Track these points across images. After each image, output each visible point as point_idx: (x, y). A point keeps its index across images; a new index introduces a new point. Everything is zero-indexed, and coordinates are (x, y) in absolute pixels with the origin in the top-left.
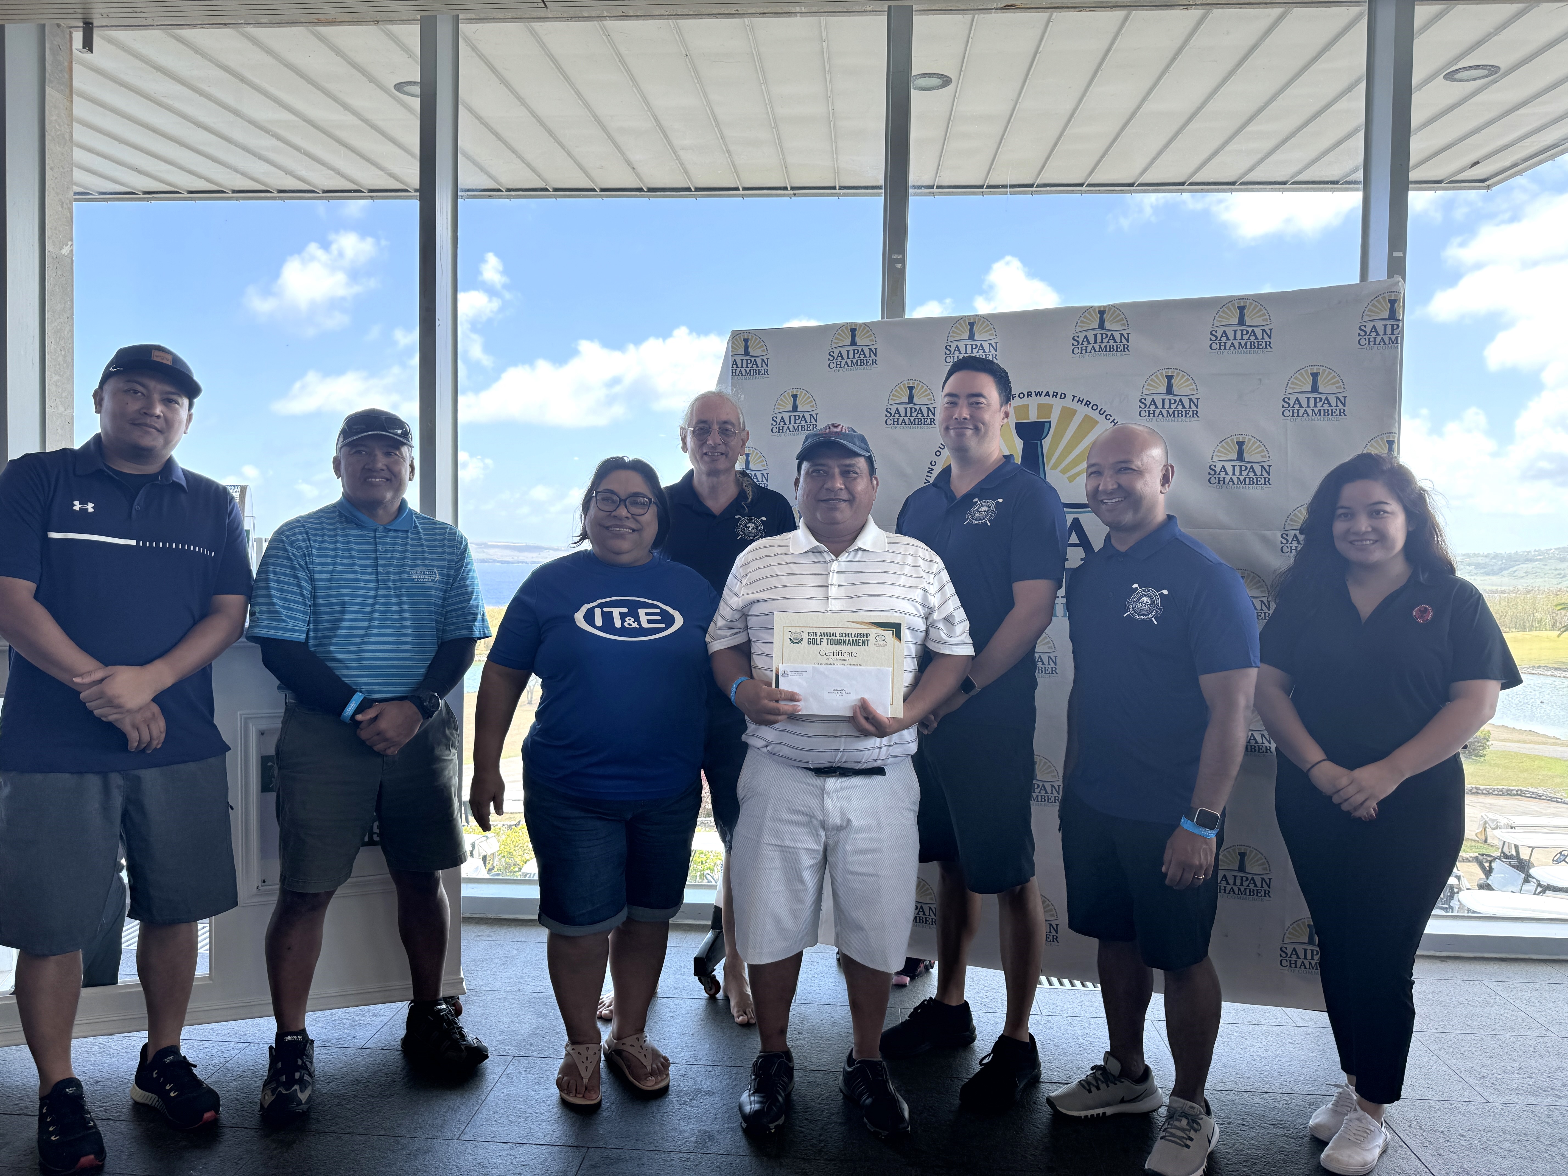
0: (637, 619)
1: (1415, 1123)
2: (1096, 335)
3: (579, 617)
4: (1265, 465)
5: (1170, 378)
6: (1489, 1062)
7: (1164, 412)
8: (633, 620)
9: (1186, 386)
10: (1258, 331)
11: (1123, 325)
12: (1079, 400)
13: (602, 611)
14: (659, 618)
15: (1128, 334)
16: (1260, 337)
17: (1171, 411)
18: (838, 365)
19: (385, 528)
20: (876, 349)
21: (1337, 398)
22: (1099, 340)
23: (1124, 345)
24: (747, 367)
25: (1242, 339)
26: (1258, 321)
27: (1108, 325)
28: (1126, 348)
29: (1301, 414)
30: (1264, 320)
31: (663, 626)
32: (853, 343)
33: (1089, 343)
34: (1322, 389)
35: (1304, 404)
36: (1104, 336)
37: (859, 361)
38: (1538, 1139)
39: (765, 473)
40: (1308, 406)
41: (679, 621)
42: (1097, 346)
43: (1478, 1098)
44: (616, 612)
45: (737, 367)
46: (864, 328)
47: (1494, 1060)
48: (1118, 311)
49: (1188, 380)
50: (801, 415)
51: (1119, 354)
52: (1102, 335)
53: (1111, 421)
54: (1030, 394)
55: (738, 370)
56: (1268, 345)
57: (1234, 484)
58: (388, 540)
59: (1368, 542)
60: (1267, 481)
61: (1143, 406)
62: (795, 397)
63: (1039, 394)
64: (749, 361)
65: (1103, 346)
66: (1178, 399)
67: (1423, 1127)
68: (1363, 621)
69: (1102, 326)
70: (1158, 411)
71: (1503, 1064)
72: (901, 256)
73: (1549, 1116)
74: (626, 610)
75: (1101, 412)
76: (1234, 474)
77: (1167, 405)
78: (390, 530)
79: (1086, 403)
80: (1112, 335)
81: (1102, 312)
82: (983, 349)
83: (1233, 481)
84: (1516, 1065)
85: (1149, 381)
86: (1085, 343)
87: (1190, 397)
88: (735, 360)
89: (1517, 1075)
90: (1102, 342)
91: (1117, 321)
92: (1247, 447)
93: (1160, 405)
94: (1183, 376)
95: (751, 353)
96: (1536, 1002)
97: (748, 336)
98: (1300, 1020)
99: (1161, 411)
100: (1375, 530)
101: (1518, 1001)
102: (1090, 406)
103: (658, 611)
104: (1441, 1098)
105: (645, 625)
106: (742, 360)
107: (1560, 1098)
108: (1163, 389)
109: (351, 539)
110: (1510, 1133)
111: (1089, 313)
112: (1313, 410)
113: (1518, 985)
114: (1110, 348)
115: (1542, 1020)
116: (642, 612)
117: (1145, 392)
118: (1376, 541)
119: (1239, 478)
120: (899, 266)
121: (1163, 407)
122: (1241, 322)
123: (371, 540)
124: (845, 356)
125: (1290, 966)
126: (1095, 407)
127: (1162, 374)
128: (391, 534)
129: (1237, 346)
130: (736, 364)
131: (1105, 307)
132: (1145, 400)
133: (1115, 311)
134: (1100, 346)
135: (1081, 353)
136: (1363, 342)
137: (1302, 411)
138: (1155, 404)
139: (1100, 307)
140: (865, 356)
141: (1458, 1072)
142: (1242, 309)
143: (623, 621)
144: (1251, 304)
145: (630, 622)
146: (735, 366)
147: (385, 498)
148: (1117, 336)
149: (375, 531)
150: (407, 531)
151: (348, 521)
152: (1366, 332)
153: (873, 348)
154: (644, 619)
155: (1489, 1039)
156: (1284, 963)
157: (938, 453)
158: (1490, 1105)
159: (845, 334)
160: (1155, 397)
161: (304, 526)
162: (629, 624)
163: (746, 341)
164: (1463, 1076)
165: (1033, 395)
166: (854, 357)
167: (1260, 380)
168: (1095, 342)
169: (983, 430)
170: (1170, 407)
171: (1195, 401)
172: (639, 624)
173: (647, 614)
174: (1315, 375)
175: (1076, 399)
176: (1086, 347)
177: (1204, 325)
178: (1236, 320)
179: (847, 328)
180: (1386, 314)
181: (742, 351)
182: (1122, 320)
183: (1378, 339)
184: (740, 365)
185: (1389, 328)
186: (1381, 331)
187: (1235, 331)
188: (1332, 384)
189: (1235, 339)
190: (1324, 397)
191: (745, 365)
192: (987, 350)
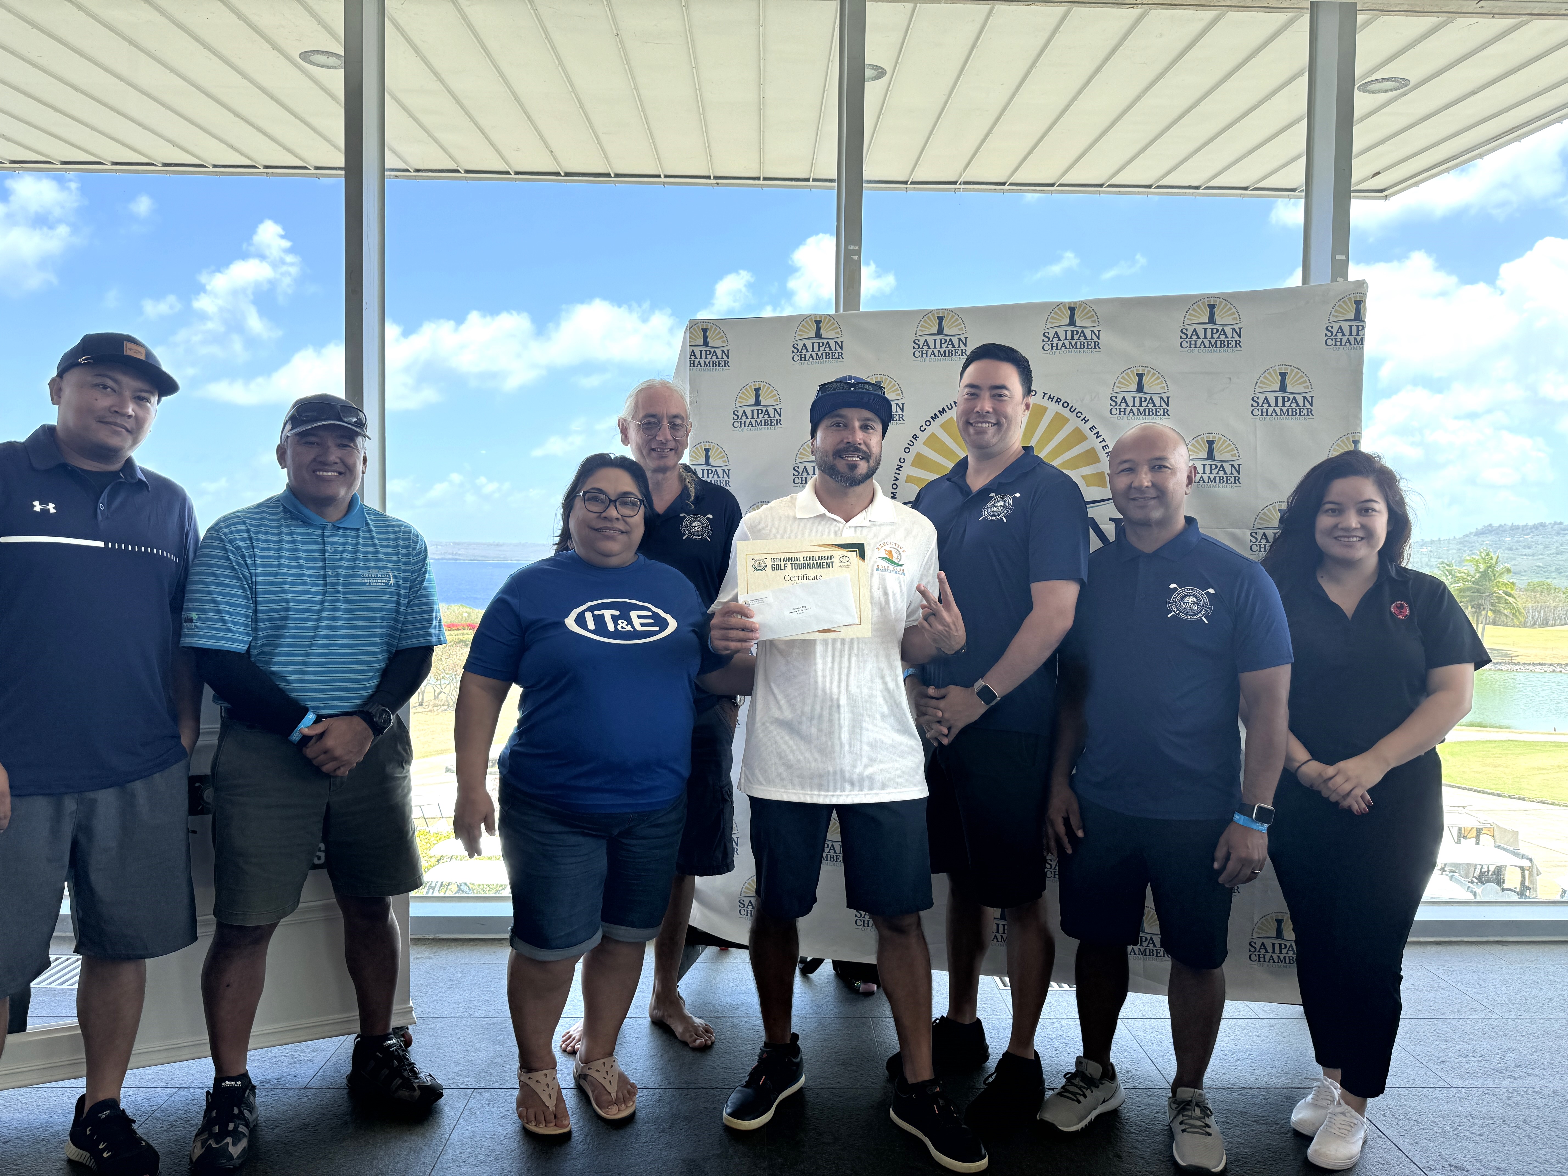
0: (630, 622)
1: (1388, 1112)
2: (1066, 332)
3: (570, 622)
4: (1235, 464)
5: (1140, 376)
6: (1444, 1046)
7: (1135, 410)
8: (625, 623)
9: (1158, 384)
10: (1228, 330)
11: (1094, 322)
12: (1050, 397)
13: (593, 615)
14: (652, 621)
15: (1099, 331)
16: (1230, 336)
17: (1142, 409)
18: (803, 358)
19: (334, 526)
20: (842, 342)
21: (1305, 398)
22: (1069, 337)
23: (1095, 342)
24: (706, 358)
25: (1212, 337)
26: (1228, 320)
27: (1078, 322)
28: (1097, 345)
29: (1269, 413)
30: (1233, 319)
31: (657, 628)
32: (818, 335)
33: (1059, 340)
34: (1289, 388)
35: (1273, 403)
36: (1075, 333)
37: (824, 354)
38: (1504, 1122)
39: (726, 469)
40: (1277, 405)
41: (673, 625)
42: (1067, 343)
43: (1442, 1083)
44: (608, 614)
45: (696, 358)
46: (830, 320)
47: (1449, 1044)
48: (1089, 308)
49: (1158, 378)
50: (764, 409)
51: (1089, 351)
52: (1072, 331)
53: (1082, 418)
55: (697, 361)
56: (1238, 344)
57: (1204, 482)
58: (338, 540)
59: (1355, 539)
60: (1237, 480)
61: (1114, 404)
62: (757, 390)
64: (708, 353)
65: (1073, 342)
66: (1148, 397)
67: (1397, 1116)
68: (1350, 619)
69: (1072, 322)
70: (1128, 409)
71: (1457, 1048)
72: (857, 248)
73: (1509, 1098)
74: (617, 613)
75: (1072, 410)
76: (1204, 473)
77: (1137, 403)
78: (339, 528)
79: (1057, 401)
80: (1083, 332)
81: (1072, 309)
82: (952, 344)
83: (1203, 480)
84: (1470, 1048)
85: (1119, 379)
86: (1056, 340)
87: (1160, 395)
88: (693, 351)
89: (1472, 1058)
90: (1072, 339)
91: (1088, 318)
92: (1216, 446)
93: (1130, 403)
94: (1154, 374)
95: (711, 343)
96: (1476, 984)
97: (707, 326)
98: (1262, 1012)
99: (1131, 409)
100: (1364, 527)
101: (1460, 984)
102: (1061, 403)
103: (650, 614)
104: (1407, 1086)
105: (639, 628)
106: (701, 351)
107: (1515, 1079)
108: (1134, 387)
109: (297, 538)
110: (1477, 1118)
111: (1059, 309)
112: (1281, 410)
113: (1455, 968)
114: (1081, 345)
115: (1485, 1002)
116: (633, 615)
117: (1116, 390)
118: (1362, 538)
119: (1209, 477)
120: (856, 257)
121: (1134, 405)
122: (1212, 320)
123: (320, 540)
124: (810, 349)
125: (1259, 961)
126: (1066, 405)
127: (1132, 372)
128: (341, 532)
129: (1207, 344)
130: (695, 355)
131: (1075, 303)
132: (1116, 397)
133: (1085, 308)
134: (1070, 343)
135: (1052, 349)
136: (1330, 342)
137: (1270, 410)
138: (1126, 402)
139: (1070, 303)
140: (831, 349)
141: (1418, 1058)
142: (1212, 307)
143: (616, 625)
144: (1221, 303)
145: (622, 625)
146: (693, 357)
147: (338, 494)
148: (1088, 333)
149: (323, 528)
150: (358, 530)
151: (294, 517)
152: (1332, 333)
153: (839, 341)
154: (637, 622)
155: (1440, 1023)
156: (1253, 957)
157: (907, 450)
158: (1454, 1089)
159: (810, 325)
160: (1126, 395)
161: (244, 523)
162: (622, 627)
163: (705, 331)
164: (1424, 1062)
166: (818, 350)
167: (1230, 379)
168: (1066, 339)
169: (1005, 425)
170: (1141, 405)
171: (1166, 400)
172: (633, 627)
173: (639, 617)
174: (1283, 375)
175: (1047, 396)
176: (1057, 344)
177: (1175, 322)
178: (1206, 319)
179: (811, 320)
180: (1352, 316)
181: (701, 342)
182: (1092, 316)
183: (1344, 339)
184: (698, 356)
185: (1354, 329)
186: (1347, 331)
187: (1205, 330)
188: (1299, 384)
189: (1205, 337)
190: (1291, 397)
191: (704, 356)
192: (956, 345)
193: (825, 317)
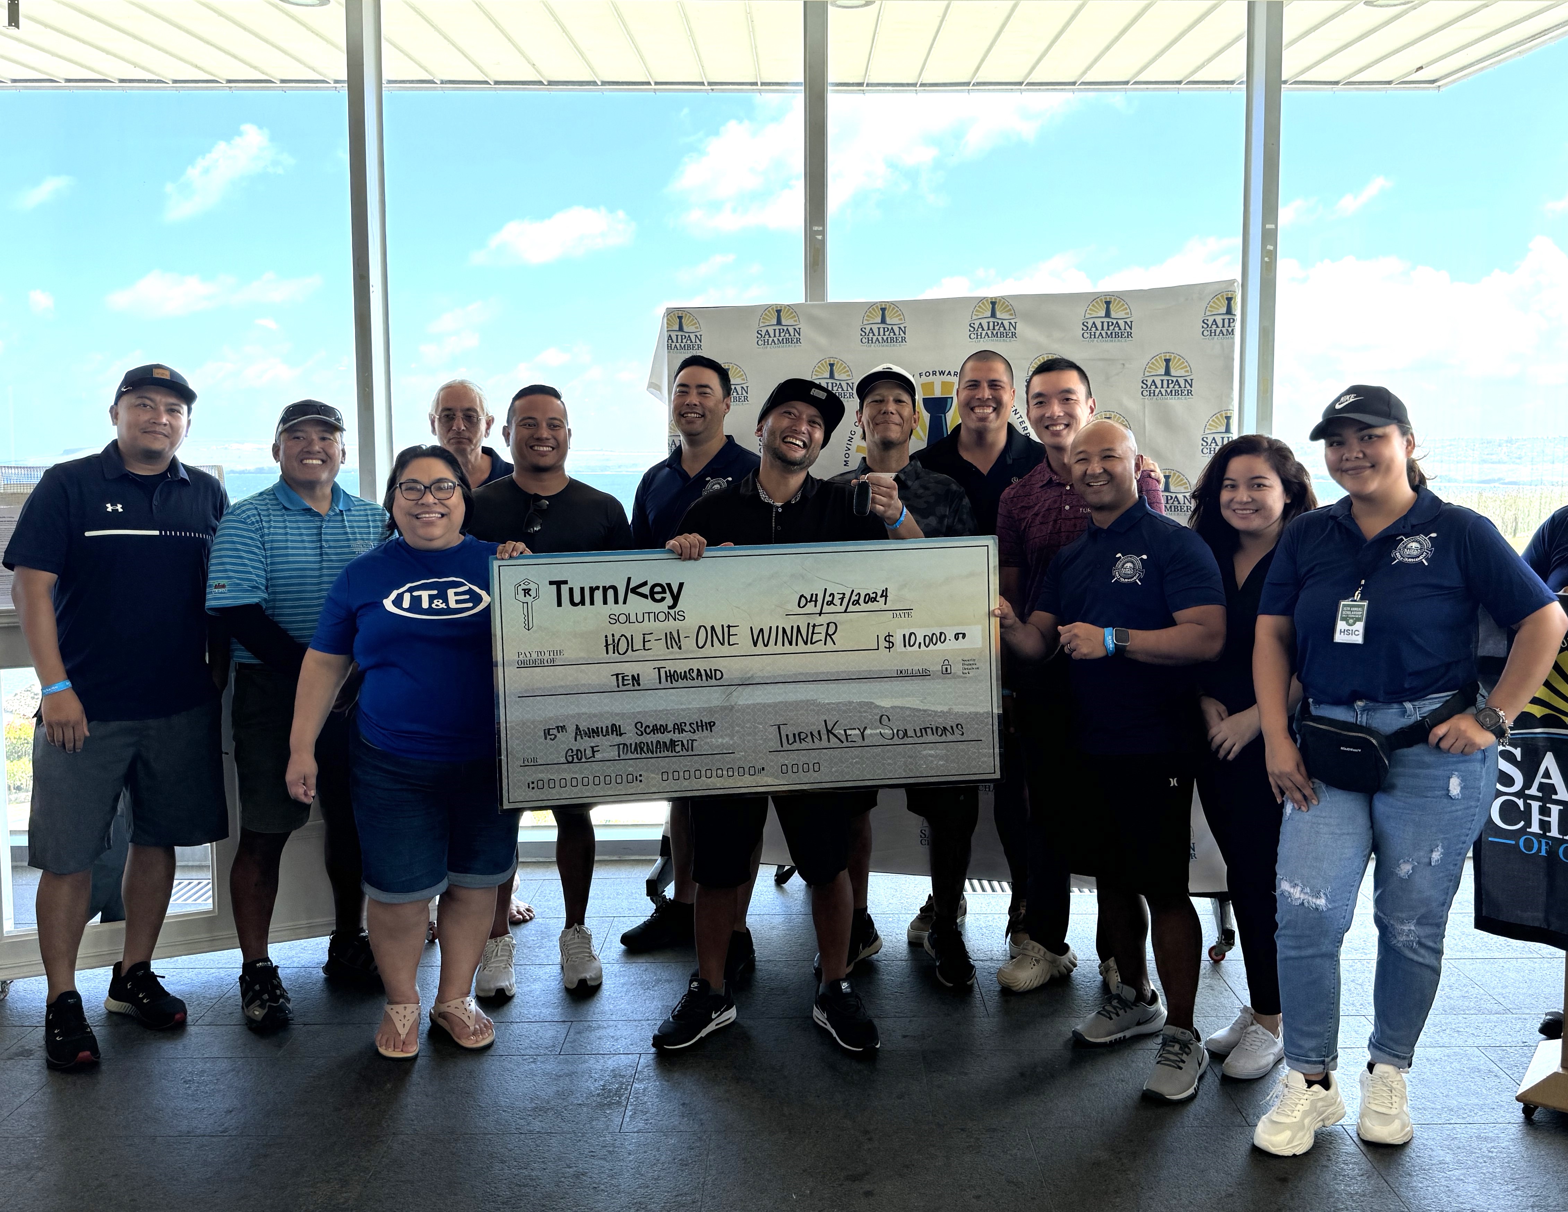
0: (445, 600)
2: (989, 323)
3: (388, 603)
8: (441, 601)
10: (1121, 323)
11: (1011, 315)
13: (411, 595)
14: (468, 597)
15: (1016, 323)
16: (1123, 328)
18: (766, 342)
20: (799, 329)
21: (1186, 380)
22: (991, 327)
23: (1013, 332)
24: (682, 343)
25: (1108, 329)
26: (1121, 314)
27: (998, 315)
28: (1014, 335)
29: (1157, 394)
30: (1126, 314)
31: (471, 604)
32: (779, 322)
33: (983, 330)
34: (1173, 373)
36: (996, 324)
37: (785, 340)
41: (486, 600)
42: (989, 333)
44: (425, 594)
45: (673, 342)
46: (789, 310)
48: (1007, 303)
51: (1008, 339)
52: (994, 323)
54: (934, 373)
55: (673, 345)
56: (1130, 335)
62: (727, 370)
63: (942, 373)
64: (683, 337)
65: (995, 332)
69: (993, 315)
74: (435, 592)
80: (1002, 323)
81: (993, 304)
82: (894, 332)
86: (980, 330)
88: (670, 336)
90: (994, 329)
91: (1007, 311)
95: (685, 329)
97: (682, 313)
100: (1254, 500)
103: (466, 590)
105: (453, 605)
106: (677, 336)
111: (983, 303)
112: (1166, 391)
114: (1001, 334)
116: (451, 592)
118: (1256, 511)
122: (1108, 314)
124: (772, 335)
129: (1104, 335)
130: (671, 339)
131: (996, 298)
133: (1004, 303)
134: (992, 332)
135: (977, 338)
136: (1206, 333)
137: (1157, 391)
139: (992, 298)
140: (790, 336)
142: (1108, 303)
143: (431, 603)
144: (1115, 300)
145: (437, 603)
146: (670, 341)
148: (1006, 323)
152: (1208, 325)
153: (797, 328)
154: (452, 600)
159: (771, 314)
162: (437, 606)
163: (680, 318)
165: (938, 374)
166: (780, 336)
167: (1124, 364)
168: (989, 329)
172: (447, 604)
174: (1167, 361)
176: (981, 333)
177: (1077, 315)
178: (1103, 314)
179: (773, 309)
180: (1224, 310)
181: (677, 327)
182: (1010, 310)
183: (1218, 330)
184: (674, 339)
185: (1226, 321)
186: (1220, 324)
187: (1103, 323)
188: (1181, 369)
189: (1103, 329)
190: (1175, 380)
191: (680, 341)
192: (897, 333)
193: (785, 307)
